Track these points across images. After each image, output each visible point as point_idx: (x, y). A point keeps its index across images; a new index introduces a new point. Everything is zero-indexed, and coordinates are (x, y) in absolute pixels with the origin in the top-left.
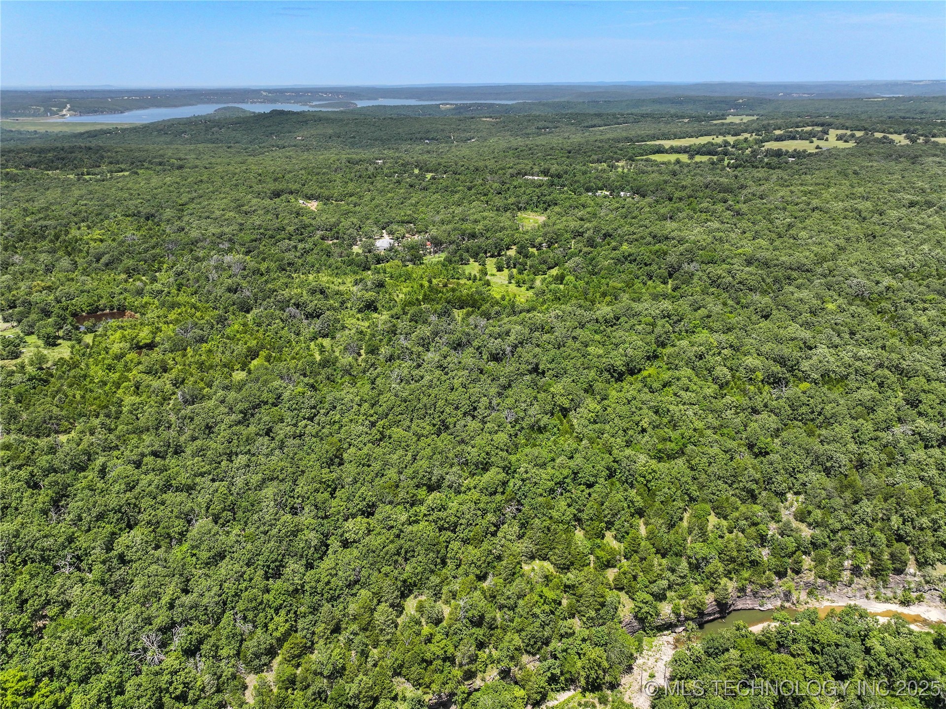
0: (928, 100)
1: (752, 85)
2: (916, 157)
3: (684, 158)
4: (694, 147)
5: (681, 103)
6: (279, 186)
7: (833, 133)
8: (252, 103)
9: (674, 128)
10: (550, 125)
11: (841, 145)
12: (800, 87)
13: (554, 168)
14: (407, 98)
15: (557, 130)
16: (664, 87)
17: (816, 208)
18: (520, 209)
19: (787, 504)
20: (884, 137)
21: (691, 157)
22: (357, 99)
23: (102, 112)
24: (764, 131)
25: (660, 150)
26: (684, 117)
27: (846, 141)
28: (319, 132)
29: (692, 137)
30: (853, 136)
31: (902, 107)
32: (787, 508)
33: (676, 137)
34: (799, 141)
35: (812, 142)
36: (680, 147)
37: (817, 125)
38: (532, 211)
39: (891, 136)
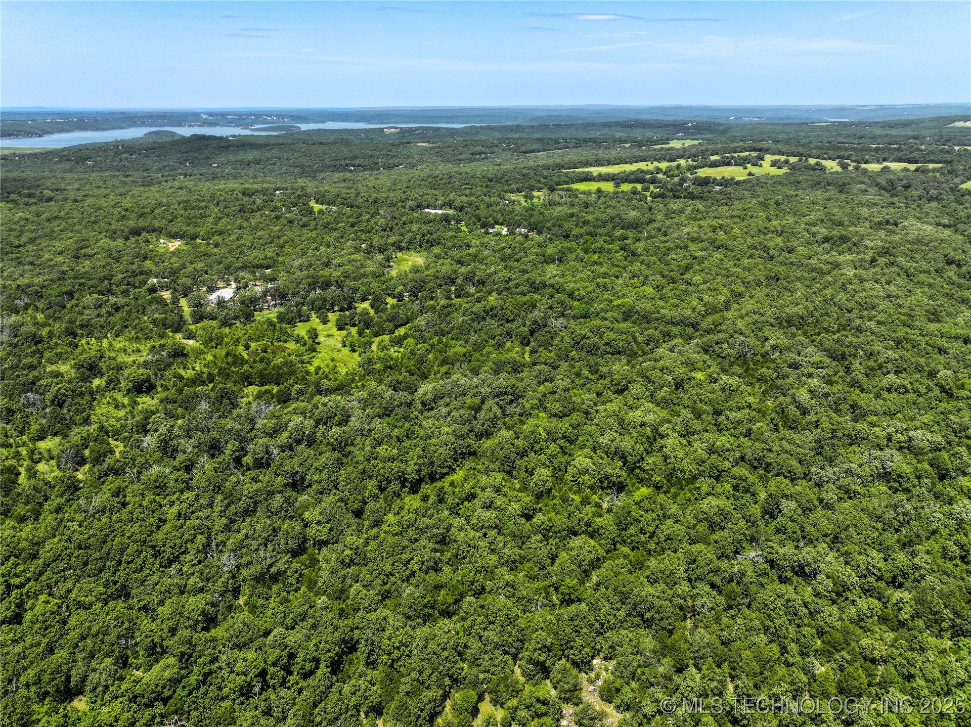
0: (870, 124)
1: (706, 108)
2: (844, 184)
3: (608, 187)
4: (623, 175)
5: (631, 126)
6: (141, 223)
7: (769, 158)
8: (189, 126)
9: (613, 154)
10: (487, 150)
11: (774, 171)
12: (752, 110)
13: (460, 200)
14: (356, 121)
15: (493, 156)
16: (619, 110)
17: (722, 245)
18: (401, 249)
19: (593, 675)
20: (818, 164)
21: (617, 185)
22: (303, 122)
23: (17, 136)
24: (700, 157)
25: (587, 178)
26: (626, 142)
27: (779, 168)
28: (238, 158)
29: (626, 163)
30: (787, 162)
31: (844, 132)
32: (591, 682)
33: (610, 163)
34: (734, 168)
35: (746, 168)
36: (609, 174)
37: (755, 150)
38: (416, 251)
39: (824, 163)
